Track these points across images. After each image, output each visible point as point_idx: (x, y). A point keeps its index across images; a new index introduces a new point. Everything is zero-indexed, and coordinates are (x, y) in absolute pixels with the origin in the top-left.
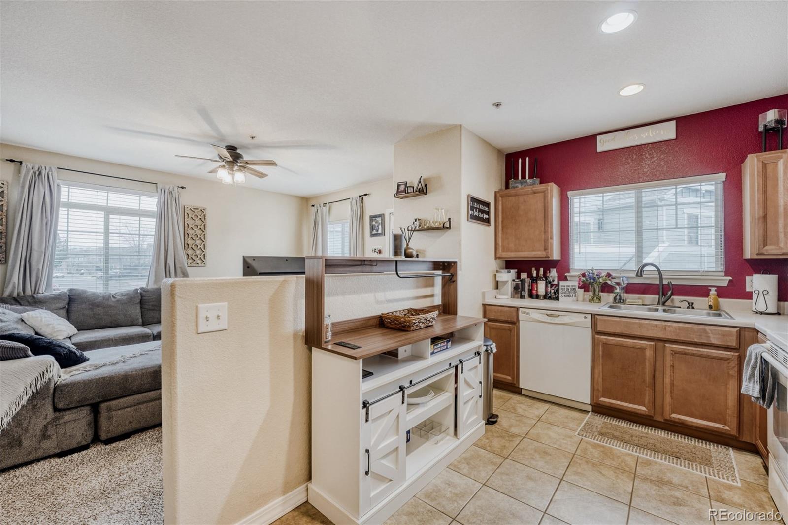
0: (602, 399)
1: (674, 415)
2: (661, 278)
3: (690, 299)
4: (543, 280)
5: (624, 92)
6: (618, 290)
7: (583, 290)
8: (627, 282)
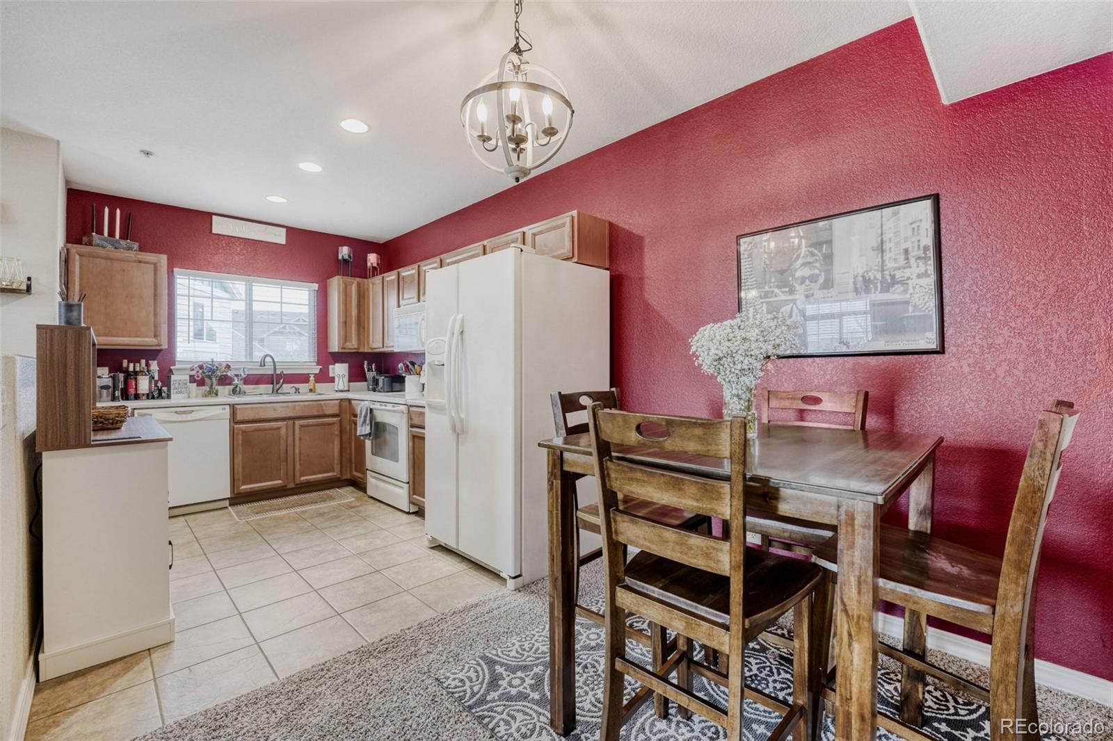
0: (243, 487)
1: (302, 478)
2: (275, 369)
3: (297, 385)
4: (146, 375)
5: (271, 199)
6: (236, 382)
7: (195, 384)
8: (247, 373)
